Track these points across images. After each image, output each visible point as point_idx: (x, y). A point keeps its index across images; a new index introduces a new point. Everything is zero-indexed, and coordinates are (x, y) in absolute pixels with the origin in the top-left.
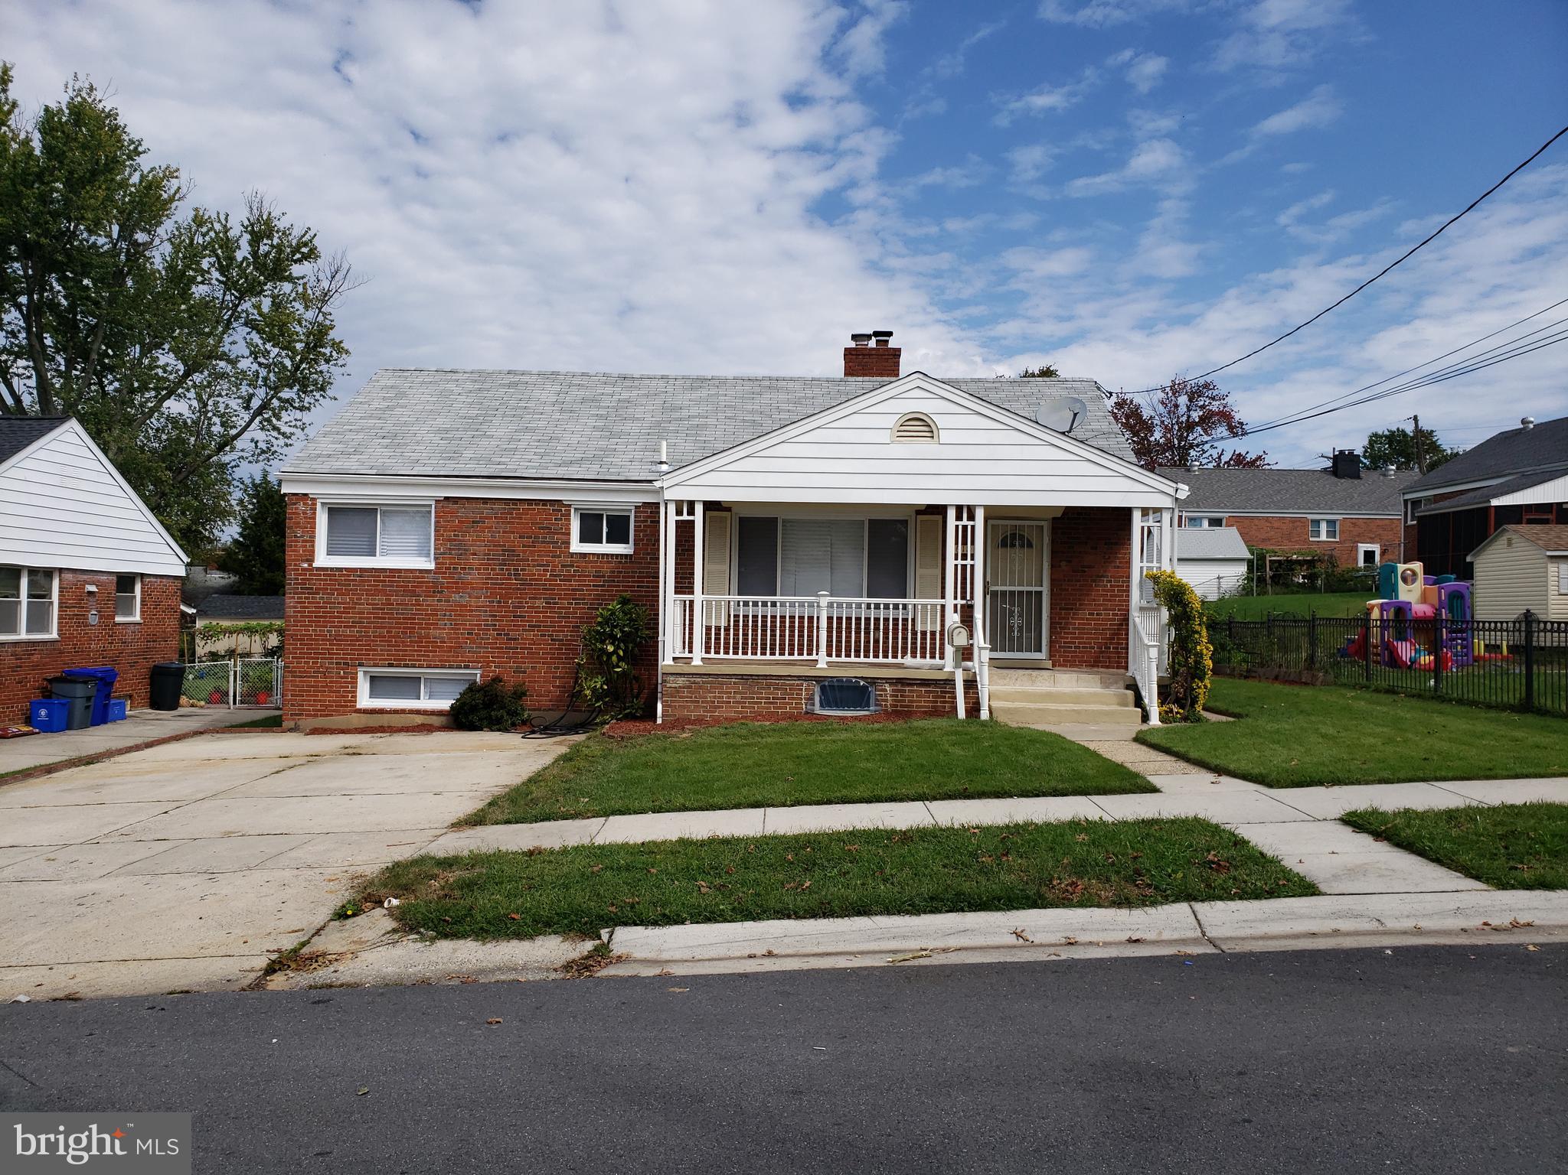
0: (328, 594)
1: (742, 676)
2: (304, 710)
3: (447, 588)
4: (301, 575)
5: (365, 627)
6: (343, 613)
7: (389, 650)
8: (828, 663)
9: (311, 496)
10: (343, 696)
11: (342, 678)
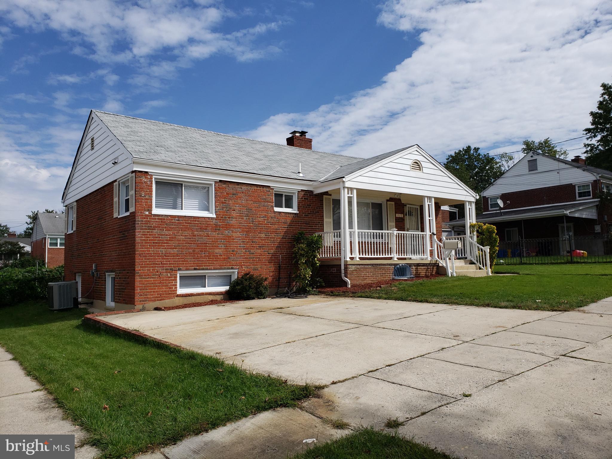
0: (161, 230)
2: (148, 298)
4: (145, 218)
5: (181, 248)
6: (170, 240)
7: (194, 261)
8: (396, 258)
9: (150, 173)
10: (170, 288)
11: (169, 277)
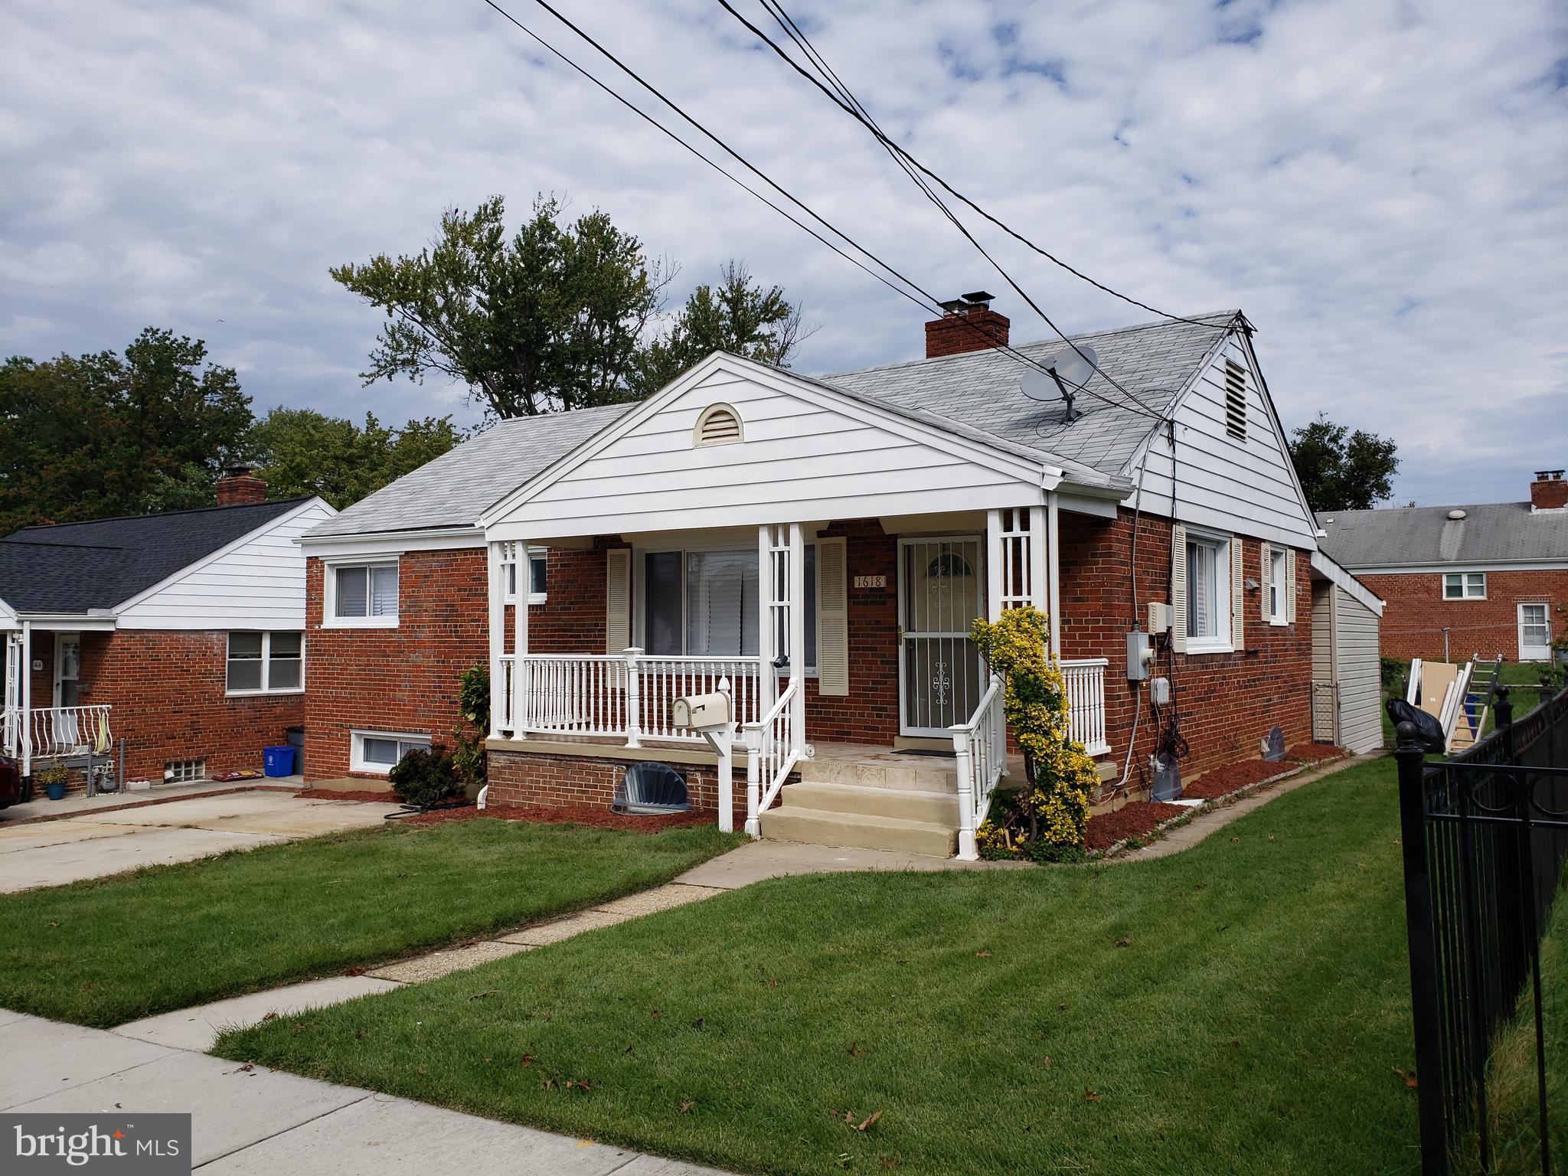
0: (331, 655)
1: (555, 756)
2: (316, 771)
3: (408, 647)
4: (314, 637)
5: (354, 689)
6: (340, 674)
8: (642, 742)
9: (320, 559)
10: (340, 759)
11: (338, 740)
